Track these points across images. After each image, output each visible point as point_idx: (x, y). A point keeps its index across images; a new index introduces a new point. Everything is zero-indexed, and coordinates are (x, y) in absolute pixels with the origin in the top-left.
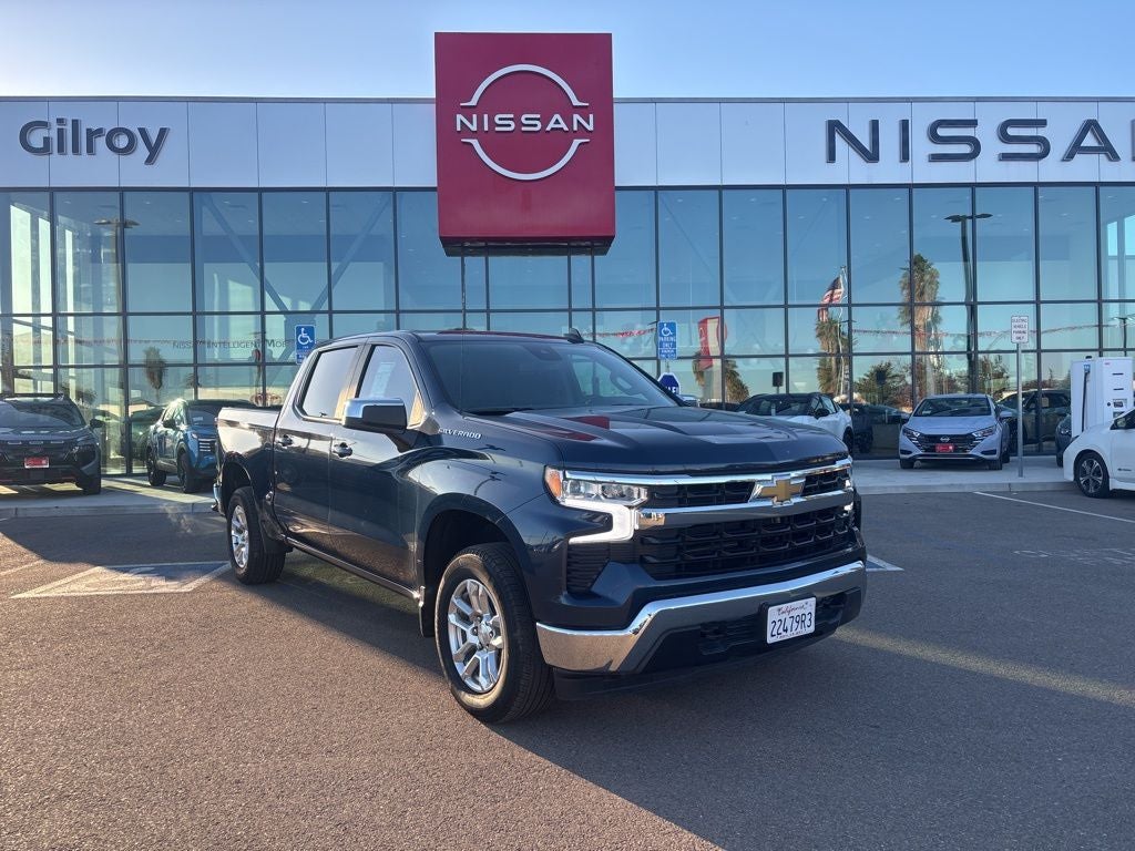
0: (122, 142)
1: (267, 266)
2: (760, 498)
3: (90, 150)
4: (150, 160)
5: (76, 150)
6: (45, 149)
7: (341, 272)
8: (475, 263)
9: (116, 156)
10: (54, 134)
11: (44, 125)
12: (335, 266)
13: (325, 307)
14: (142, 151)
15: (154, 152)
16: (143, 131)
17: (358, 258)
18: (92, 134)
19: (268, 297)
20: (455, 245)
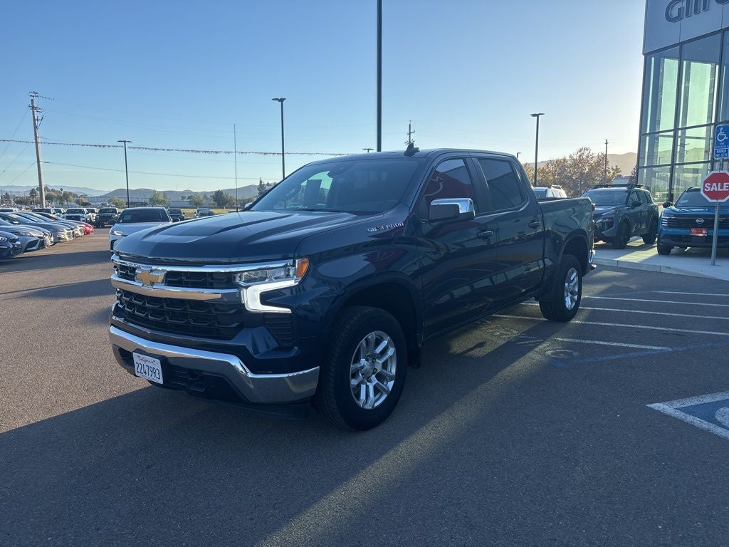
2: (137, 279)
3: (705, 8)
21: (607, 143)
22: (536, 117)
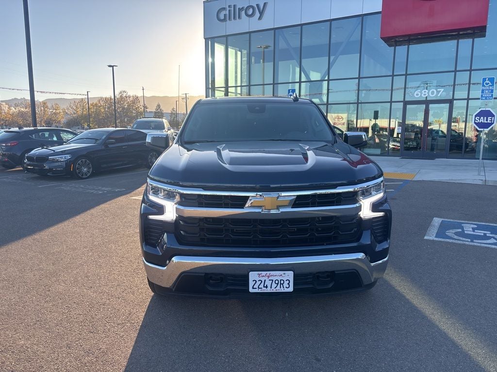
0: (250, 12)
1: (303, 61)
2: (252, 206)
3: (239, 17)
4: (260, 18)
5: (234, 18)
6: (224, 20)
7: (335, 61)
8: (402, 50)
9: (248, 18)
10: (227, 13)
11: (224, 9)
12: (332, 58)
13: (326, 78)
14: (257, 14)
15: (261, 13)
16: (258, 5)
17: (343, 53)
18: (240, 10)
19: (303, 75)
20: (392, 40)
21: (143, 89)
22: (112, 68)
